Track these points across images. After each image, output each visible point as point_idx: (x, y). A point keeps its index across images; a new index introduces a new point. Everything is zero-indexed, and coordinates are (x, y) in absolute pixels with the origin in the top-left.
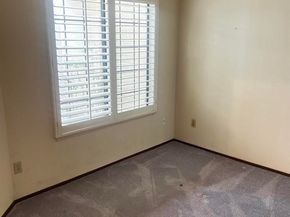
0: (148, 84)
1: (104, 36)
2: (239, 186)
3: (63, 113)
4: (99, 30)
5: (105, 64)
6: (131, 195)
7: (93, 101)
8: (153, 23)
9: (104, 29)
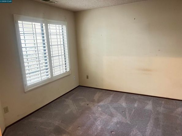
0: (65, 61)
1: (44, 41)
2: (111, 101)
3: (28, 79)
4: (41, 38)
5: (45, 54)
6: (66, 113)
7: (42, 72)
8: (65, 34)
9: (43, 37)
